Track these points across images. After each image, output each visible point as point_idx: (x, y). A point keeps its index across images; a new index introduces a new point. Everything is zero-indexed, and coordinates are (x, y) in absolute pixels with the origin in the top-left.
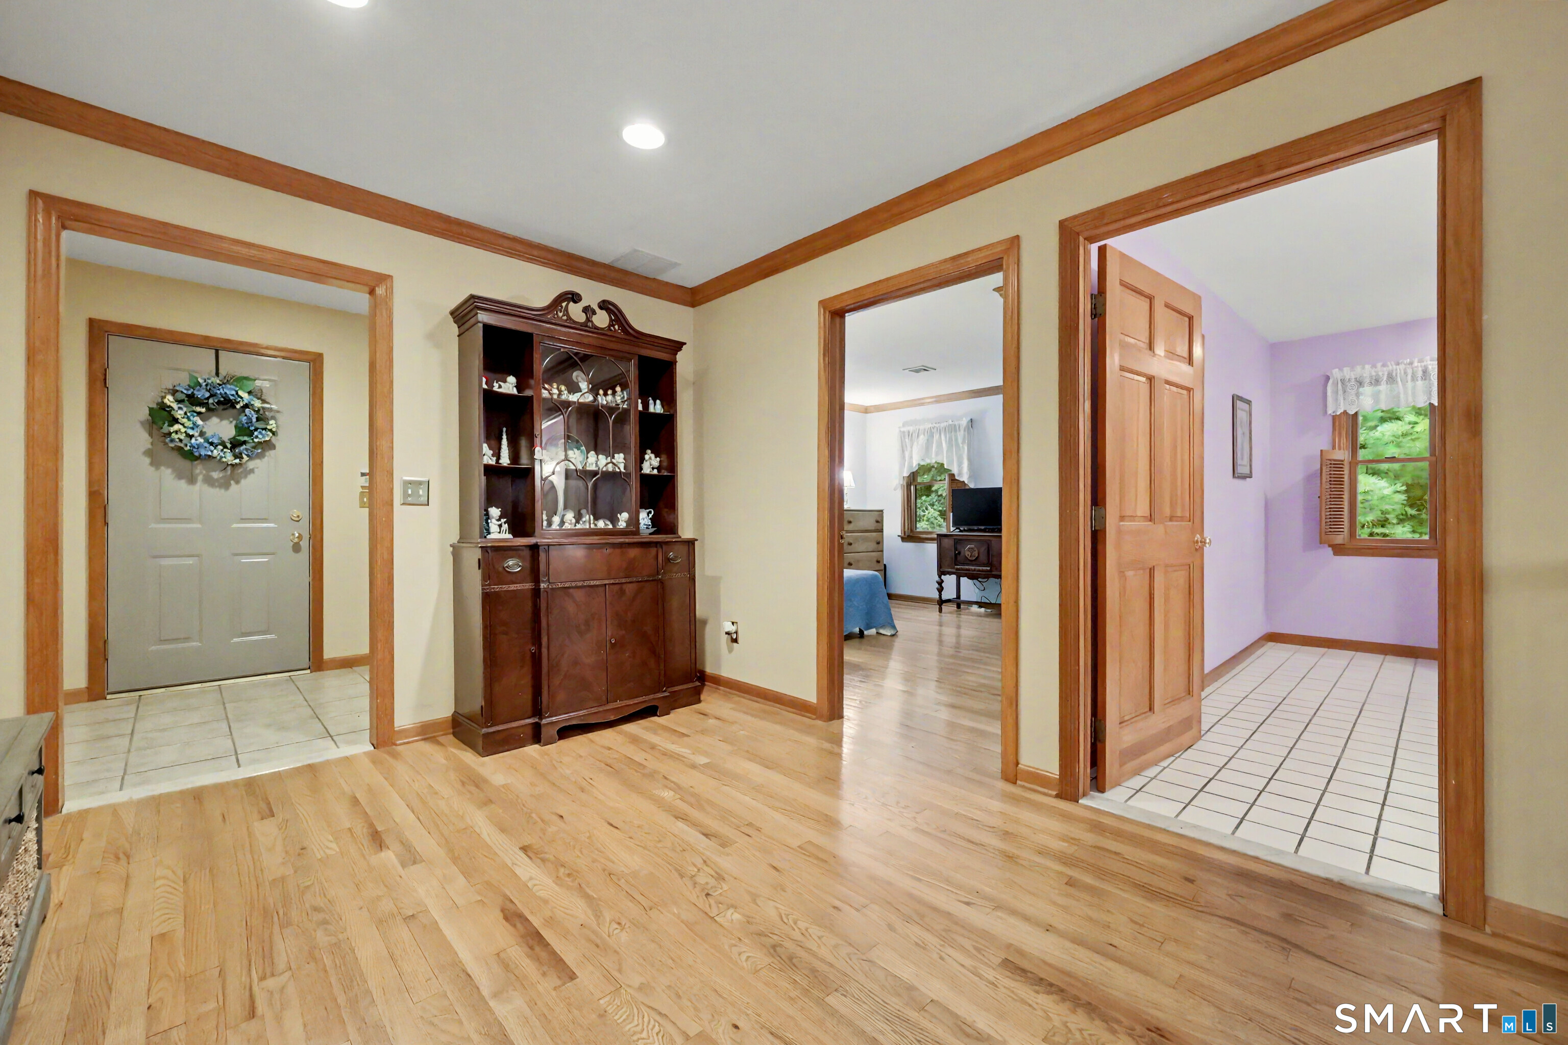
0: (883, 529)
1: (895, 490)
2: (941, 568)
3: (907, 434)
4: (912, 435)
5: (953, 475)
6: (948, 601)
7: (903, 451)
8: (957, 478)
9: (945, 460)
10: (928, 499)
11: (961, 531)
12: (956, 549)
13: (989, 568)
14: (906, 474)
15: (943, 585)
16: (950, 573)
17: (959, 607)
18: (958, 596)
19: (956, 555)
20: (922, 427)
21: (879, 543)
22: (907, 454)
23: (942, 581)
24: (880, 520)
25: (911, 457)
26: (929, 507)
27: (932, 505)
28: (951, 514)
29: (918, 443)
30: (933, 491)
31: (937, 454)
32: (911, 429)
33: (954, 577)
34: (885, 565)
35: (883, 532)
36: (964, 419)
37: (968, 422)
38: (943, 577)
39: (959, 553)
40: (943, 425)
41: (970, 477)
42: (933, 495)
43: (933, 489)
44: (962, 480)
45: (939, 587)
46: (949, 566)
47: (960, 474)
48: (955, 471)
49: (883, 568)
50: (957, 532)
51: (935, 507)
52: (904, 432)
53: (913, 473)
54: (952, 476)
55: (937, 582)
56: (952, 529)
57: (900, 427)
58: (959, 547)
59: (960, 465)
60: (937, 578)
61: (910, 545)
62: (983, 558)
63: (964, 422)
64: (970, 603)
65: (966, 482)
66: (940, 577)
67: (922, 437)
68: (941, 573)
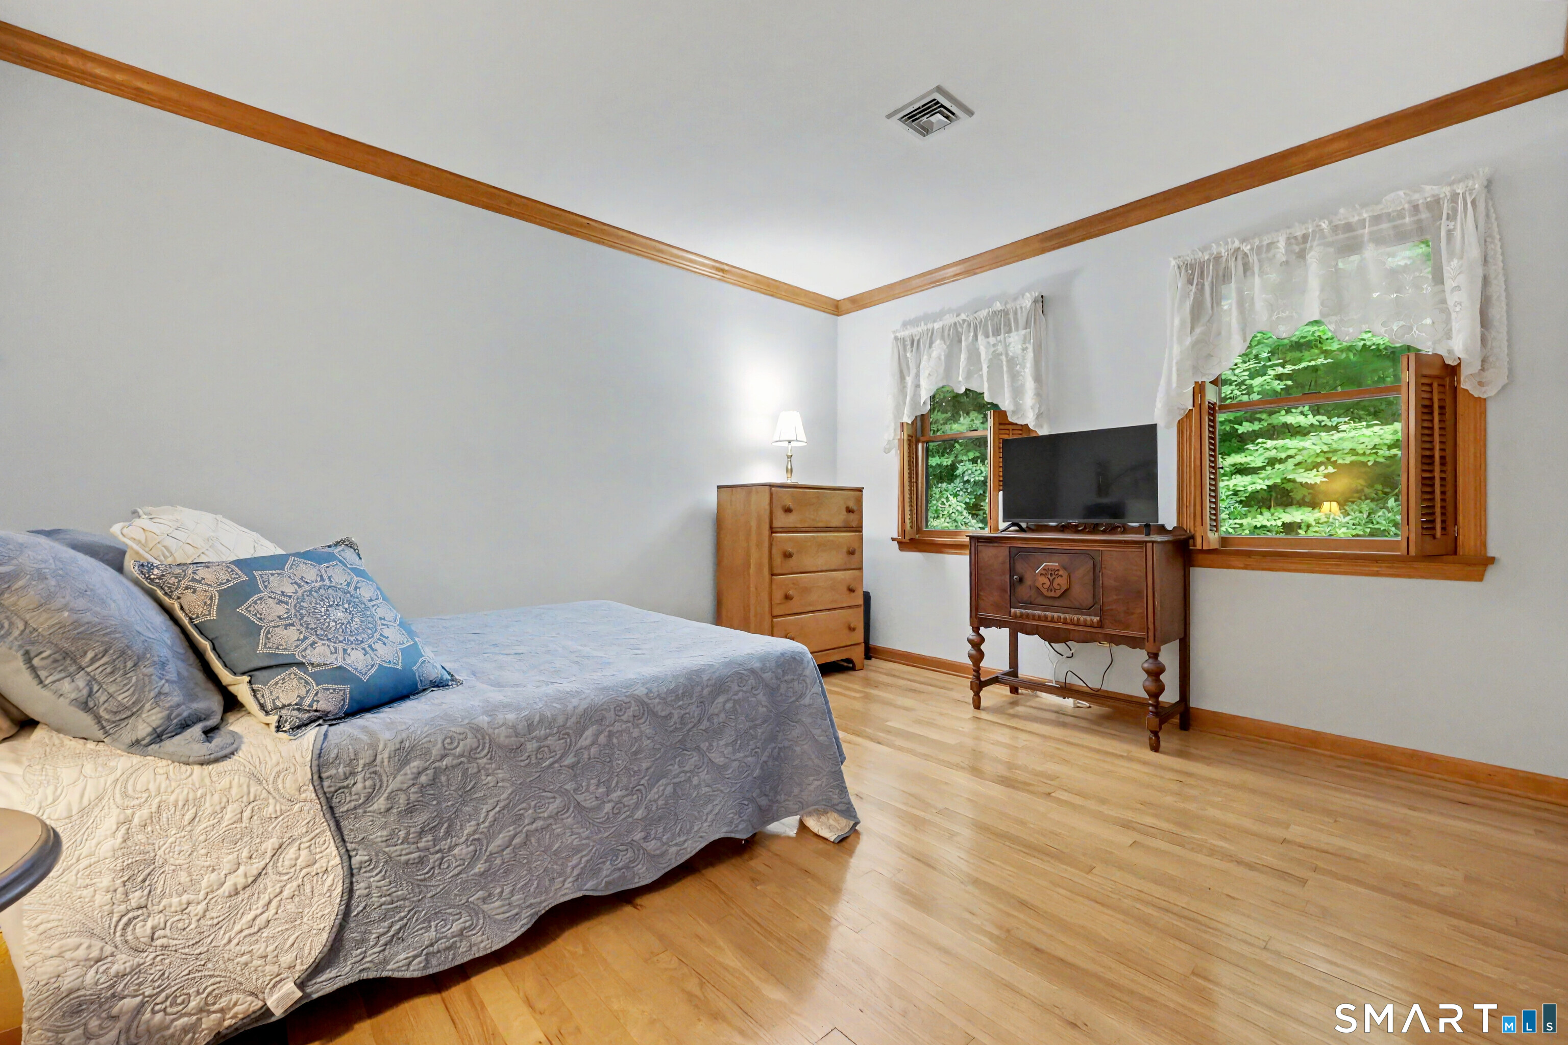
0: (862, 527)
1: (887, 451)
2: (977, 610)
3: (908, 343)
4: (919, 341)
5: (1004, 414)
6: (995, 680)
7: (902, 378)
8: (1011, 419)
9: (986, 385)
10: (950, 487)
11: (1022, 530)
12: (1012, 571)
13: (1096, 619)
14: (907, 419)
15: (983, 647)
16: (1000, 624)
17: (1014, 690)
18: (1014, 671)
19: (1012, 585)
20: (937, 326)
21: (854, 552)
22: (909, 380)
23: (982, 640)
24: (855, 508)
25: (918, 386)
26: (951, 498)
27: (956, 495)
28: (1001, 493)
29: (930, 356)
30: (957, 476)
31: (969, 376)
32: (916, 331)
33: (1006, 631)
34: (867, 597)
35: (861, 531)
36: (1028, 294)
37: (1035, 301)
38: (983, 630)
39: (1021, 580)
40: (983, 314)
41: (1039, 416)
42: (958, 481)
43: (958, 472)
44: (1020, 422)
45: (973, 652)
46: (998, 608)
47: (1018, 410)
48: (1006, 405)
49: (861, 601)
50: (1013, 533)
51: (959, 498)
52: (904, 340)
53: (922, 415)
54: (1001, 417)
55: (969, 641)
56: (1002, 525)
57: (894, 332)
58: (1020, 567)
59: (1017, 392)
60: (969, 633)
61: (914, 557)
62: (1081, 593)
63: (1027, 302)
64: (1037, 686)
65: (1031, 427)
66: (976, 630)
67: (938, 343)
68: (979, 621)
